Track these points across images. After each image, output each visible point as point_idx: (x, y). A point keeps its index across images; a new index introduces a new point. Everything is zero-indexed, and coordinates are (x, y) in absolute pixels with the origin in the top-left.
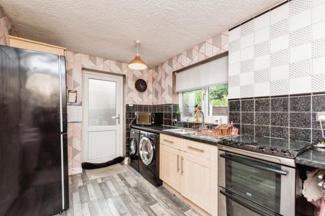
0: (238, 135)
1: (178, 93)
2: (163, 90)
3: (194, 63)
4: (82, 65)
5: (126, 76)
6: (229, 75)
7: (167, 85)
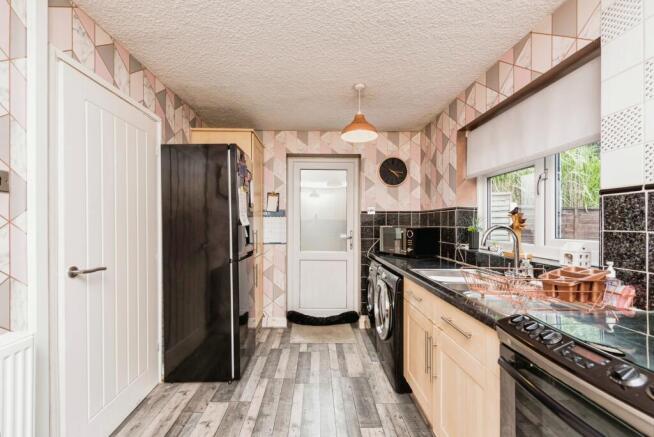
0: (635, 310)
1: (474, 181)
2: (439, 177)
3: (502, 99)
4: (287, 149)
5: (362, 157)
6: (604, 113)
7: (446, 165)
